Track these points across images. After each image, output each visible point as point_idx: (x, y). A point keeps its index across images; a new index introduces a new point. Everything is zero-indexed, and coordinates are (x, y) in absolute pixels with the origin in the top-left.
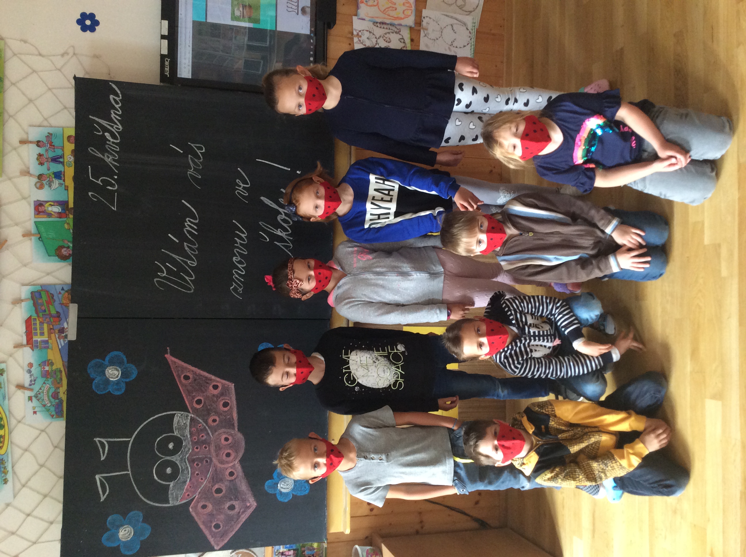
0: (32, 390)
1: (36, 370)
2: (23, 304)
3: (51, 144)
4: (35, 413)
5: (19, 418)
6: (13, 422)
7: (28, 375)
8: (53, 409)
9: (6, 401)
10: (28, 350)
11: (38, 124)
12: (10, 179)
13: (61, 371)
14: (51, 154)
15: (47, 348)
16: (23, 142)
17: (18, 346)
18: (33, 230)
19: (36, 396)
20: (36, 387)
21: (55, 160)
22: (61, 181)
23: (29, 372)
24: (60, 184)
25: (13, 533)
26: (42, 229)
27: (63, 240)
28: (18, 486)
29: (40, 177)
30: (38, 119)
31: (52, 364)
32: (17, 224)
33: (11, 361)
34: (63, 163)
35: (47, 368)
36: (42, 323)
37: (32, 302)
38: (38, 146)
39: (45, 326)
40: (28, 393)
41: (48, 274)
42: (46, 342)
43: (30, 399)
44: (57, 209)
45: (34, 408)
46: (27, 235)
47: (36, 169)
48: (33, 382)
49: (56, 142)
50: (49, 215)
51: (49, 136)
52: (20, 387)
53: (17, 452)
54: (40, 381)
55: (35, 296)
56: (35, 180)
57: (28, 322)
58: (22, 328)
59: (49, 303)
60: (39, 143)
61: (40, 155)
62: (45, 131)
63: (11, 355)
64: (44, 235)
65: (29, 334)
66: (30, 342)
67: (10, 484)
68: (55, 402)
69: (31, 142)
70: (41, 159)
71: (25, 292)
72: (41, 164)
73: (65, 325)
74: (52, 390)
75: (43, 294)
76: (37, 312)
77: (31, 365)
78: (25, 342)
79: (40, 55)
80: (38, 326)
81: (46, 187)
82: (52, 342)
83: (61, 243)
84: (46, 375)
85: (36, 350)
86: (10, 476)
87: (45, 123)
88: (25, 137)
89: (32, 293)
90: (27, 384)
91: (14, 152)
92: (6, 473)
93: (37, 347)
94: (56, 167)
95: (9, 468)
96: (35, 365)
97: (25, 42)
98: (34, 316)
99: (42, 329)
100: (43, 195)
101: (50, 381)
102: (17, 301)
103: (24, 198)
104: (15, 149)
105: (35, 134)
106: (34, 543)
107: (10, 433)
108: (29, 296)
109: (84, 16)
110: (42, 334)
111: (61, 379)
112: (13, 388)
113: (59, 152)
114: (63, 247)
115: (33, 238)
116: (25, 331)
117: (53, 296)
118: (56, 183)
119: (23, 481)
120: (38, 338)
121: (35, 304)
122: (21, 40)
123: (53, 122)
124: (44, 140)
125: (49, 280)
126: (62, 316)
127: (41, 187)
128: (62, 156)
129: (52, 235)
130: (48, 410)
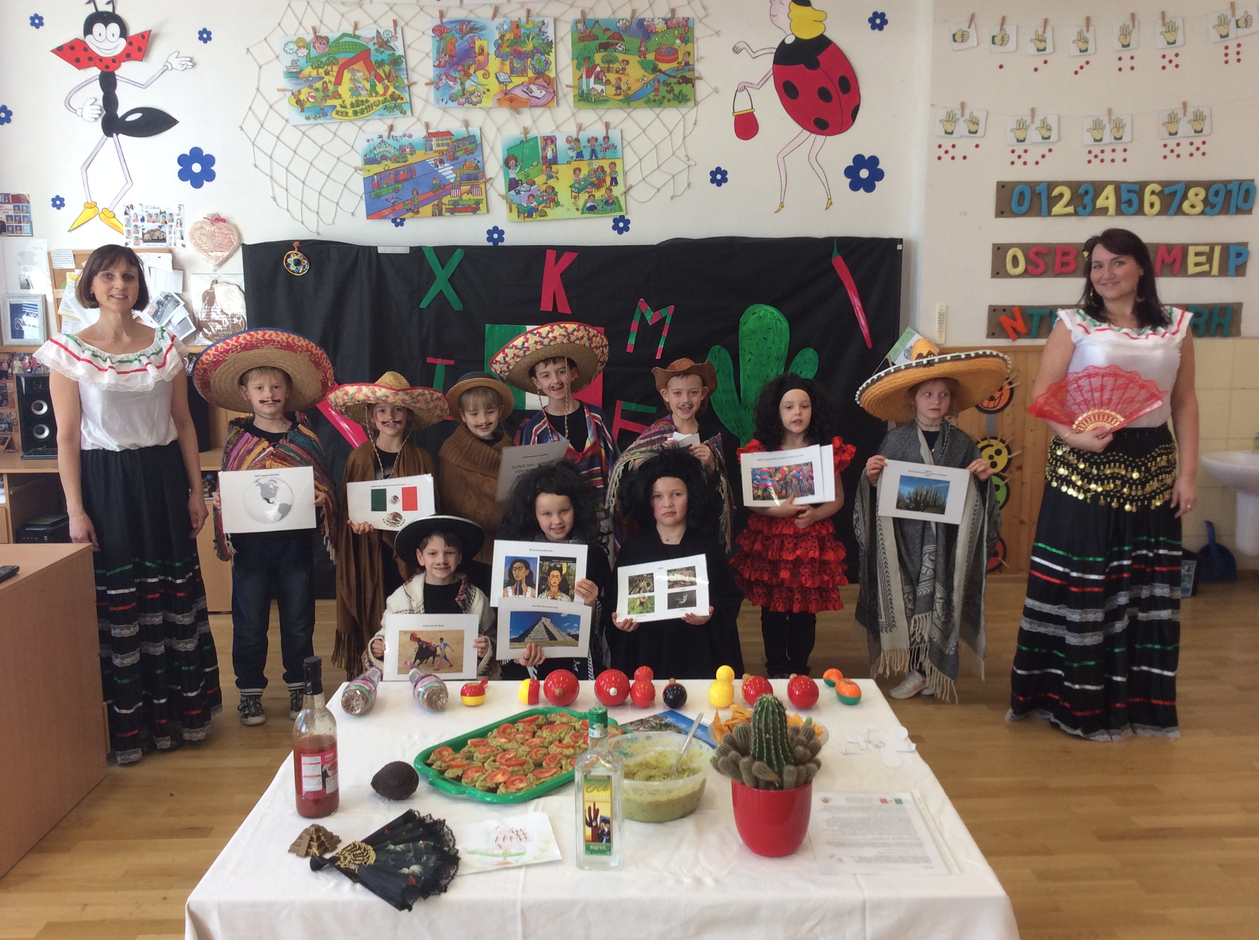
0: (389, 138)
1: (406, 141)
2: (464, 129)
3: (607, 149)
4: (368, 141)
5: (363, 128)
6: (360, 123)
7: (401, 134)
8: (372, 156)
9: (378, 117)
10: (424, 133)
11: (624, 136)
12: (573, 115)
13: (405, 161)
14: (598, 149)
15: (426, 150)
16: (607, 125)
17: (427, 126)
18: (529, 136)
19: (383, 141)
20: (391, 141)
21: (593, 152)
22: (575, 158)
23: (404, 136)
24: (572, 157)
25: (262, 126)
26: (531, 143)
27: (522, 161)
28: (303, 129)
29: (577, 140)
30: (628, 137)
31: (412, 154)
32: (534, 122)
33: (413, 120)
34: (591, 159)
35: (408, 150)
36: (448, 144)
37: (466, 135)
38: (604, 138)
39: (446, 148)
40: (385, 135)
41: (492, 149)
42: (431, 150)
43: (381, 137)
44: (550, 155)
45: (372, 140)
46: (526, 131)
47: (584, 136)
48: (395, 139)
49: (609, 153)
50: (544, 149)
51: (614, 147)
52: (391, 128)
53: (333, 127)
54: (397, 144)
55: (471, 139)
56: (574, 137)
57: (448, 134)
58: (442, 128)
59: (466, 150)
60: (607, 138)
61: (596, 139)
62: (618, 143)
63: (418, 119)
64: (526, 145)
65: (437, 134)
66: (430, 135)
67: (306, 122)
68: (378, 157)
69: (607, 131)
70: (593, 140)
71: (474, 130)
72: (589, 141)
73: (446, 165)
74: (389, 155)
75: (474, 145)
76: (457, 140)
77: (410, 136)
78: (430, 131)
79: (684, 138)
80: (444, 142)
81: (569, 146)
82: (431, 154)
83: (519, 160)
84: (402, 149)
85: (423, 141)
86: (312, 121)
87: (625, 143)
88: (612, 126)
89: (474, 136)
90: (392, 133)
91: (597, 118)
92: (315, 118)
93: (427, 141)
94: (587, 154)
95: (319, 121)
96: (410, 140)
97: (695, 124)
98: (454, 139)
99: (443, 145)
100: (561, 143)
101: (397, 153)
102: (467, 124)
103: (557, 127)
104: (600, 118)
105: (615, 135)
106: (253, 144)
107: (351, 121)
108: (471, 134)
109: (724, 173)
110: (438, 145)
111: (399, 162)
112: (389, 122)
113: (600, 155)
114: (516, 160)
115: (523, 136)
116: (441, 130)
117: (473, 153)
118: (573, 154)
119: (307, 133)
120: (434, 142)
121: (464, 138)
122: (696, 121)
123: (628, 151)
124: (610, 142)
125: (487, 150)
126: (455, 162)
127: (568, 141)
128: (597, 158)
129: (527, 152)
130: (371, 152)
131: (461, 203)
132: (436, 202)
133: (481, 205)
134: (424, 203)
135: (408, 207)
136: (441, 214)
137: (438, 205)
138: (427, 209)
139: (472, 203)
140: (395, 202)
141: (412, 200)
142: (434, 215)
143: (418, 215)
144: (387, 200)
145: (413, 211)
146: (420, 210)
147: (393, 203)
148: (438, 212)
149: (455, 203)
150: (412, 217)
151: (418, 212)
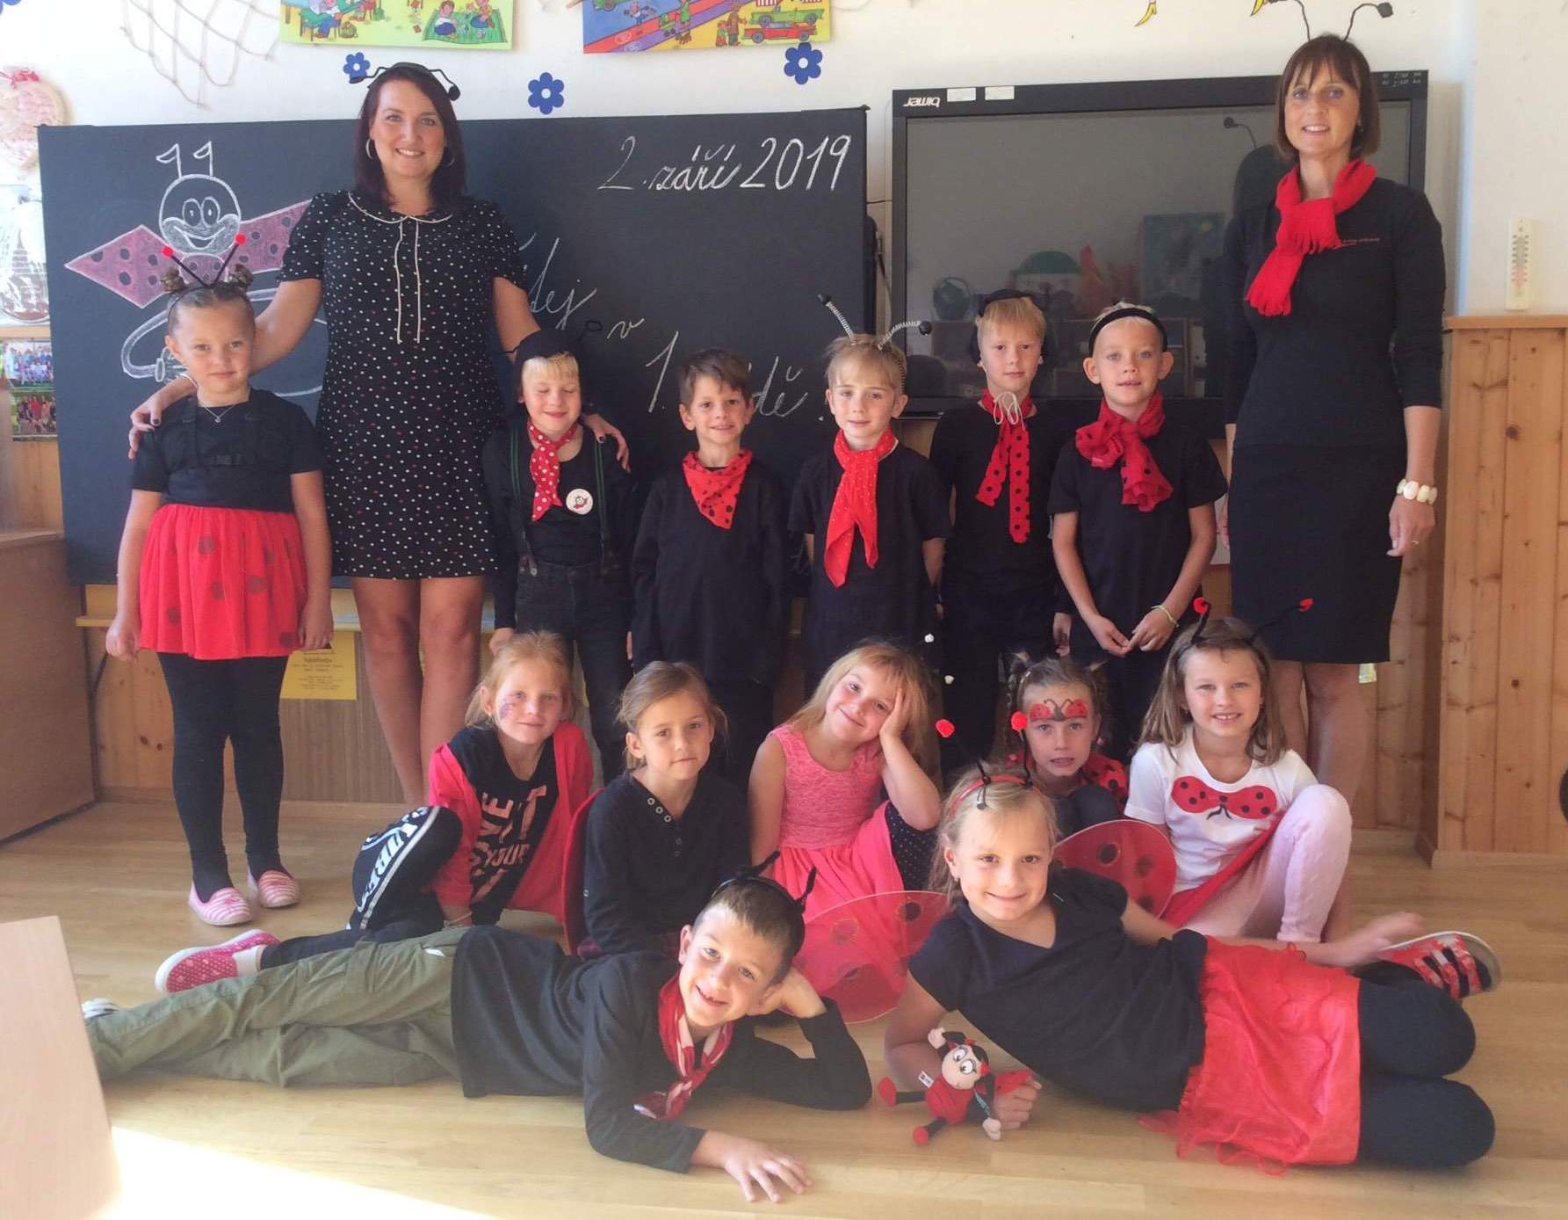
131: (777, 18)
132: (726, 17)
133: (818, 23)
134: (702, 17)
135: (667, 27)
136: (734, 42)
137: (729, 23)
138: (707, 32)
139: (800, 17)
140: (643, 16)
141: (676, 14)
142: (720, 43)
143: (687, 45)
144: (626, 12)
145: (678, 36)
146: (693, 32)
147: (638, 19)
148: (729, 38)
149: (765, 19)
150: (676, 48)
151: (687, 38)
